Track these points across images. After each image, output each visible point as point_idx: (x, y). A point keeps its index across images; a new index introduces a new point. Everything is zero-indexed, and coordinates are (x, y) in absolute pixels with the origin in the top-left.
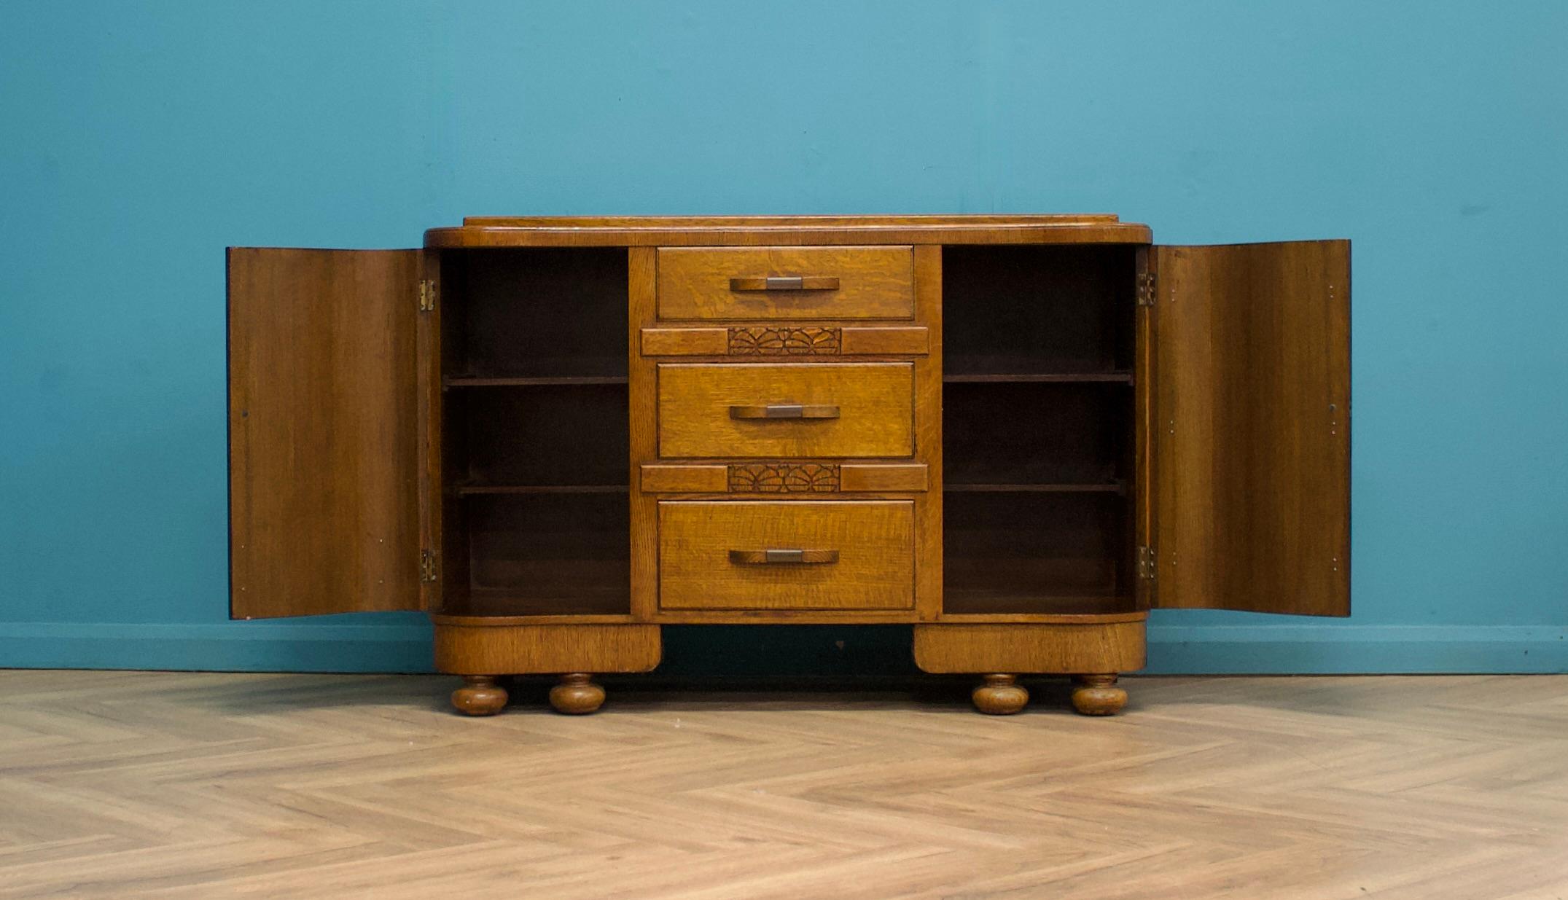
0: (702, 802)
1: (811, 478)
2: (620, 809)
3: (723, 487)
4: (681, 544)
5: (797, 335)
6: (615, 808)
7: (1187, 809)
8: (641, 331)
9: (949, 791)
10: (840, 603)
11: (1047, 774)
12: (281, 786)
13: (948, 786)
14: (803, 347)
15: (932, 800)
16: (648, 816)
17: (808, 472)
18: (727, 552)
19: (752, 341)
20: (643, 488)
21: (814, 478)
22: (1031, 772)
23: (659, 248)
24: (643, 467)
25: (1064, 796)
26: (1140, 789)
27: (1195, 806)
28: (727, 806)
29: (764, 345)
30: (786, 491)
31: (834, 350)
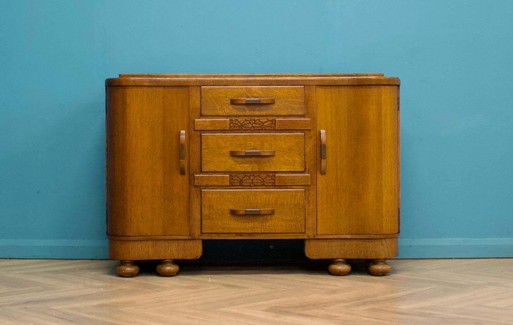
0: (226, 313)
1: (263, 180)
2: (193, 317)
3: (228, 184)
4: (210, 207)
5: (258, 122)
6: (191, 316)
7: (425, 315)
8: (194, 120)
9: (326, 308)
10: (275, 231)
11: (365, 301)
12: (52, 308)
13: (326, 306)
14: (261, 127)
15: (321, 312)
16: (206, 320)
17: (262, 178)
18: (229, 210)
19: (240, 124)
20: (195, 184)
21: (265, 180)
22: (358, 300)
23: (201, 87)
24: (195, 175)
25: (374, 310)
26: (404, 307)
27: (428, 314)
28: (237, 315)
29: (244, 126)
30: (253, 185)
31: (273, 128)
